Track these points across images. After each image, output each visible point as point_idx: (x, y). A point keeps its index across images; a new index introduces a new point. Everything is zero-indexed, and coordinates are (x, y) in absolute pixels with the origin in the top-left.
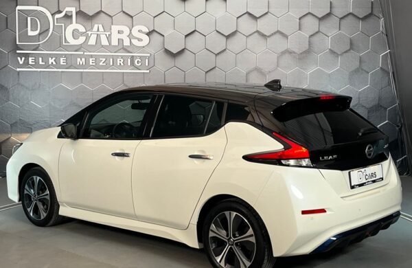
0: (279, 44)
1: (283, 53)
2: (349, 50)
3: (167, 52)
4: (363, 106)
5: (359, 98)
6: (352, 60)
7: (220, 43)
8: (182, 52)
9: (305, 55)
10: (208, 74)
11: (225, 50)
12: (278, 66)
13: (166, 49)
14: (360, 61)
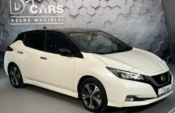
0: (117, 11)
1: (119, 14)
2: (147, 12)
3: (71, 15)
4: (153, 36)
5: (151, 32)
6: (148, 17)
7: (93, 11)
8: (77, 15)
9: (128, 15)
10: (88, 24)
11: (95, 14)
12: (117, 20)
13: (70, 14)
14: (151, 17)
